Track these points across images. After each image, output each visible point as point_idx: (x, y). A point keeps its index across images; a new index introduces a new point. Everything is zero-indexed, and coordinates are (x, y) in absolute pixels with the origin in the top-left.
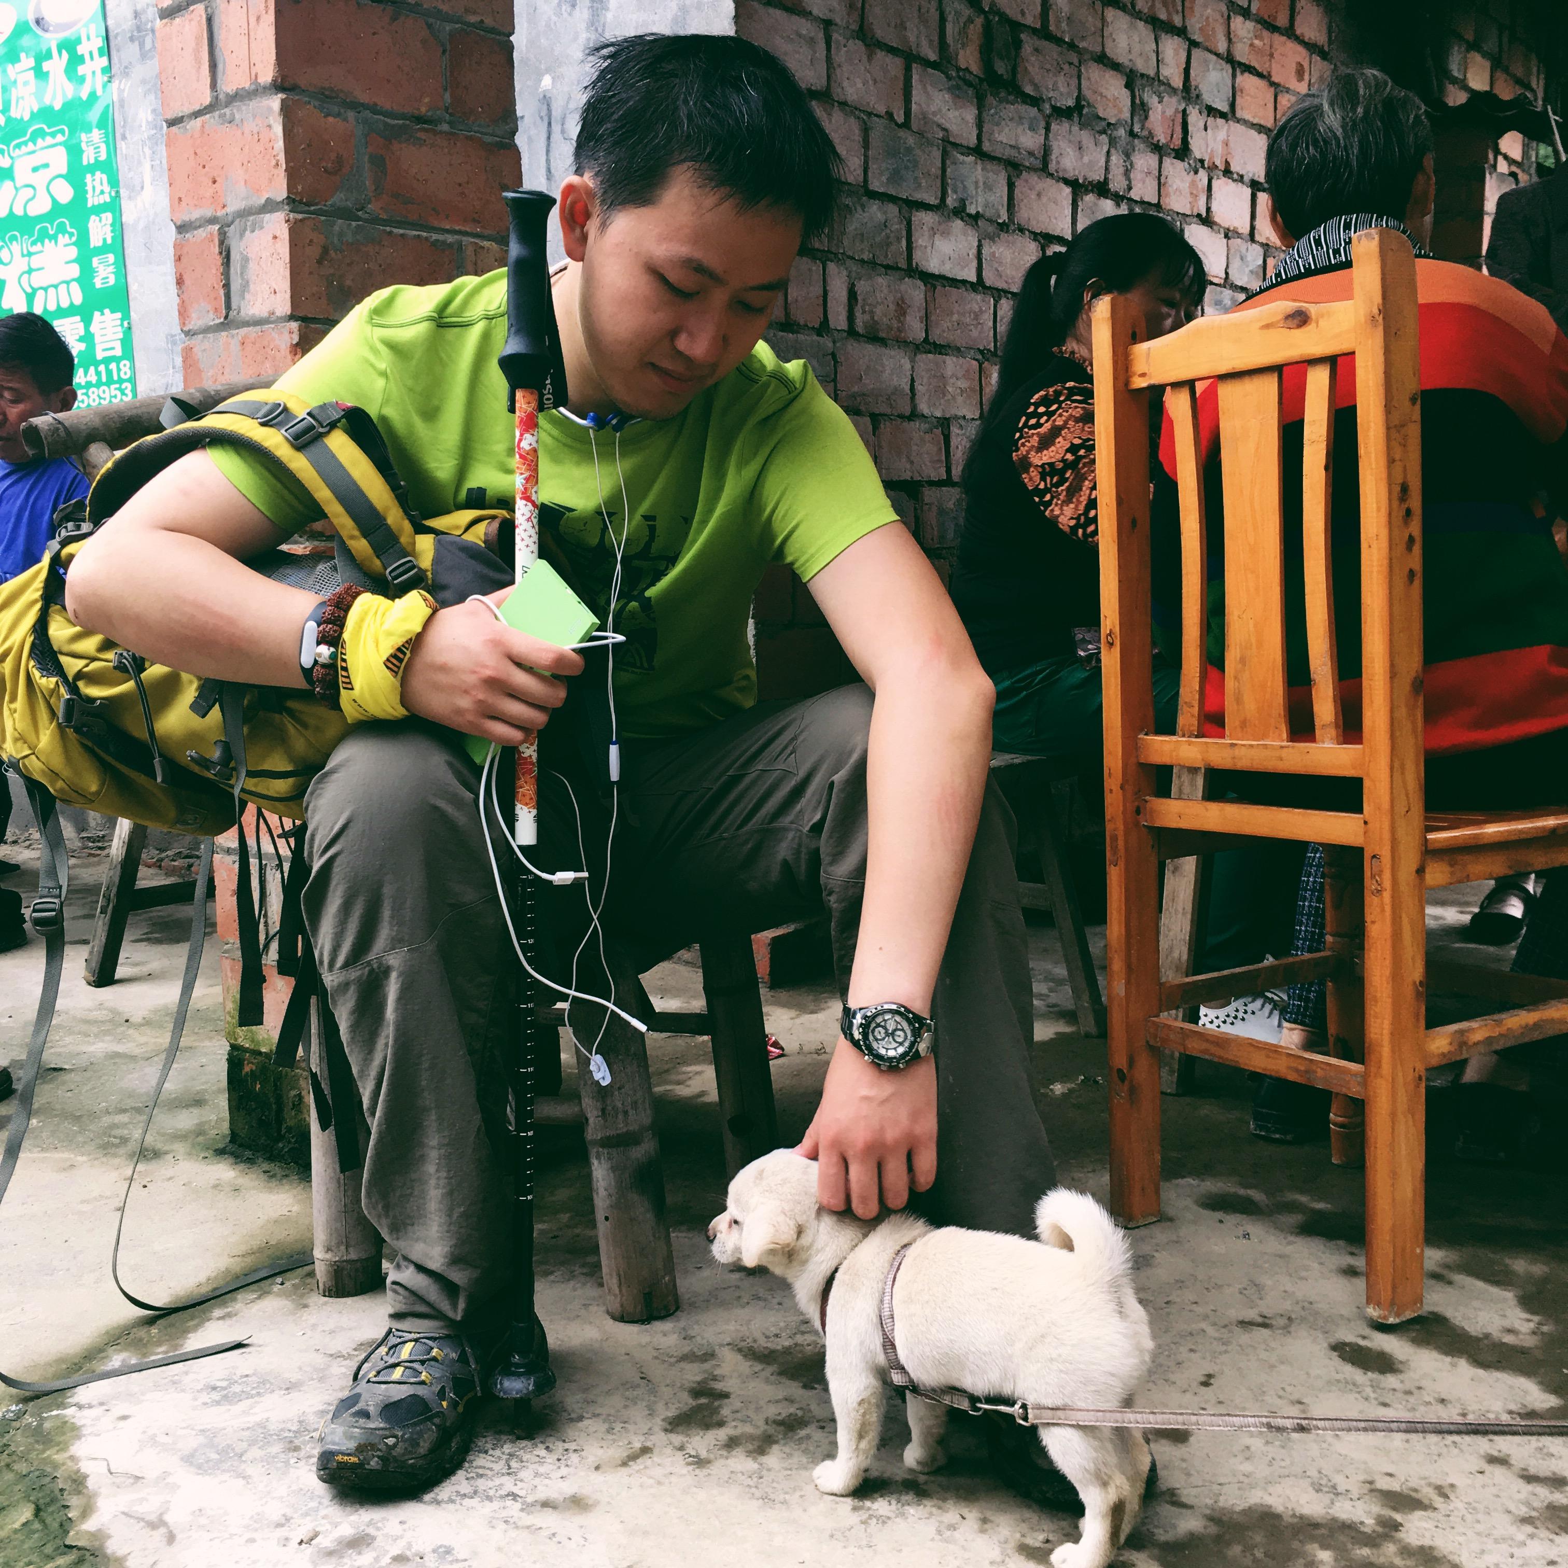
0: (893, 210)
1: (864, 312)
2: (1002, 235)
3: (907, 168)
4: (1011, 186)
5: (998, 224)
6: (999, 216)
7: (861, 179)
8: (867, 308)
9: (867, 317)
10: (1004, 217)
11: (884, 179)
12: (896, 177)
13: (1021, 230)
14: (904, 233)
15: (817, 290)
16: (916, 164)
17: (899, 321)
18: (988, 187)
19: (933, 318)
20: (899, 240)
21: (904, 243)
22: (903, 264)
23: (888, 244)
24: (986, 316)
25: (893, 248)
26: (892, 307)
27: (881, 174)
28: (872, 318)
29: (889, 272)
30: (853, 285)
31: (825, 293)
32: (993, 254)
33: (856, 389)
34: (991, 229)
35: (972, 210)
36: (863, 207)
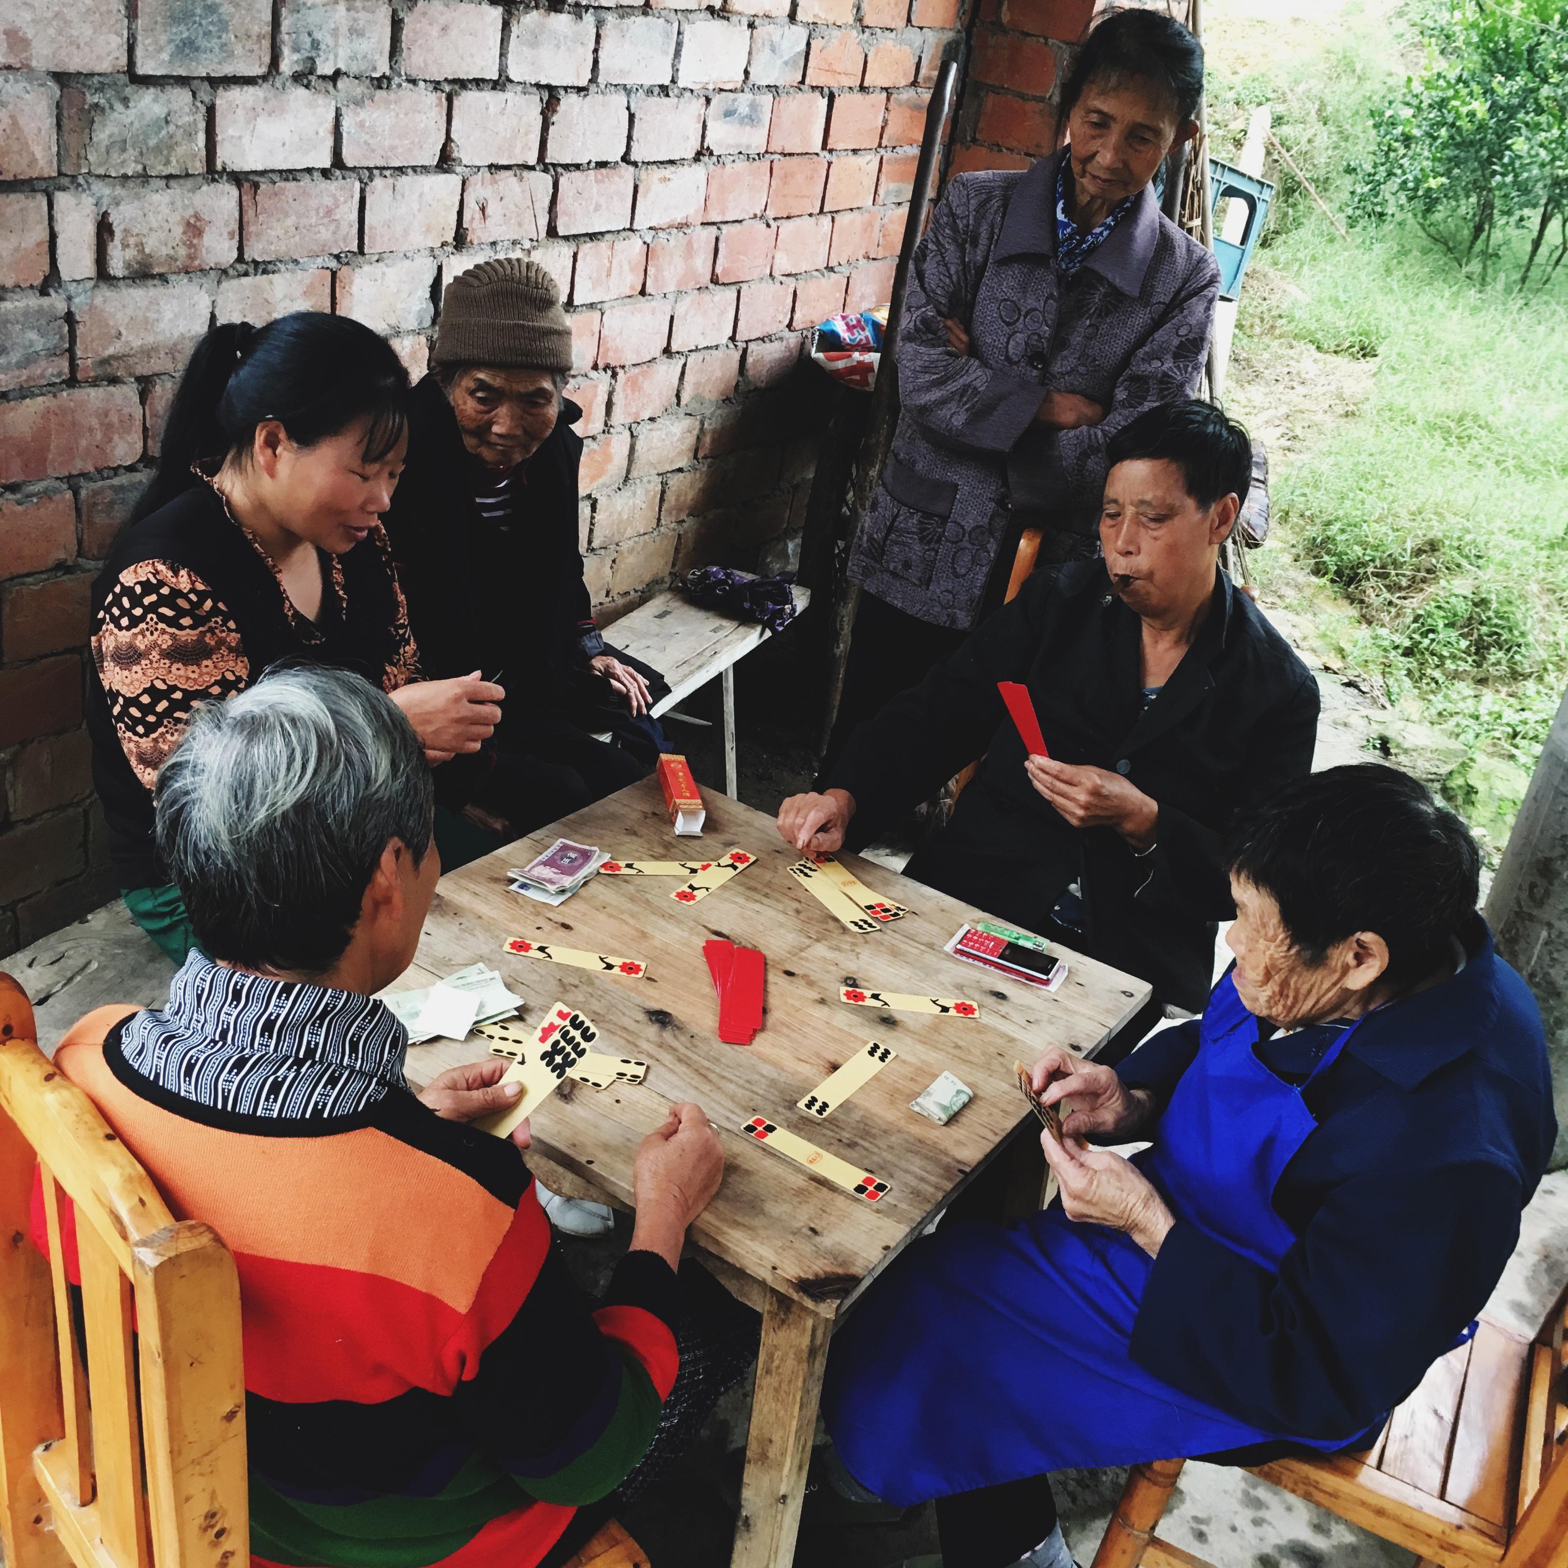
0: (180, 97)
1: (125, 246)
2: (380, 94)
3: (207, 34)
4: (397, 25)
5: (372, 79)
6: (374, 69)
7: (124, 61)
8: (132, 241)
9: (131, 253)
10: (383, 68)
11: (165, 56)
12: (187, 48)
13: (414, 82)
14: (202, 125)
15: (40, 233)
16: (223, 26)
17: (191, 245)
18: (355, 32)
19: (252, 229)
20: (190, 135)
21: (201, 138)
22: (199, 167)
23: (171, 148)
24: (344, 209)
25: (180, 150)
26: (178, 231)
27: (160, 50)
28: (142, 251)
29: (172, 183)
30: (105, 215)
31: (53, 237)
32: (361, 124)
33: (111, 351)
34: (359, 89)
35: (325, 68)
36: (125, 101)
